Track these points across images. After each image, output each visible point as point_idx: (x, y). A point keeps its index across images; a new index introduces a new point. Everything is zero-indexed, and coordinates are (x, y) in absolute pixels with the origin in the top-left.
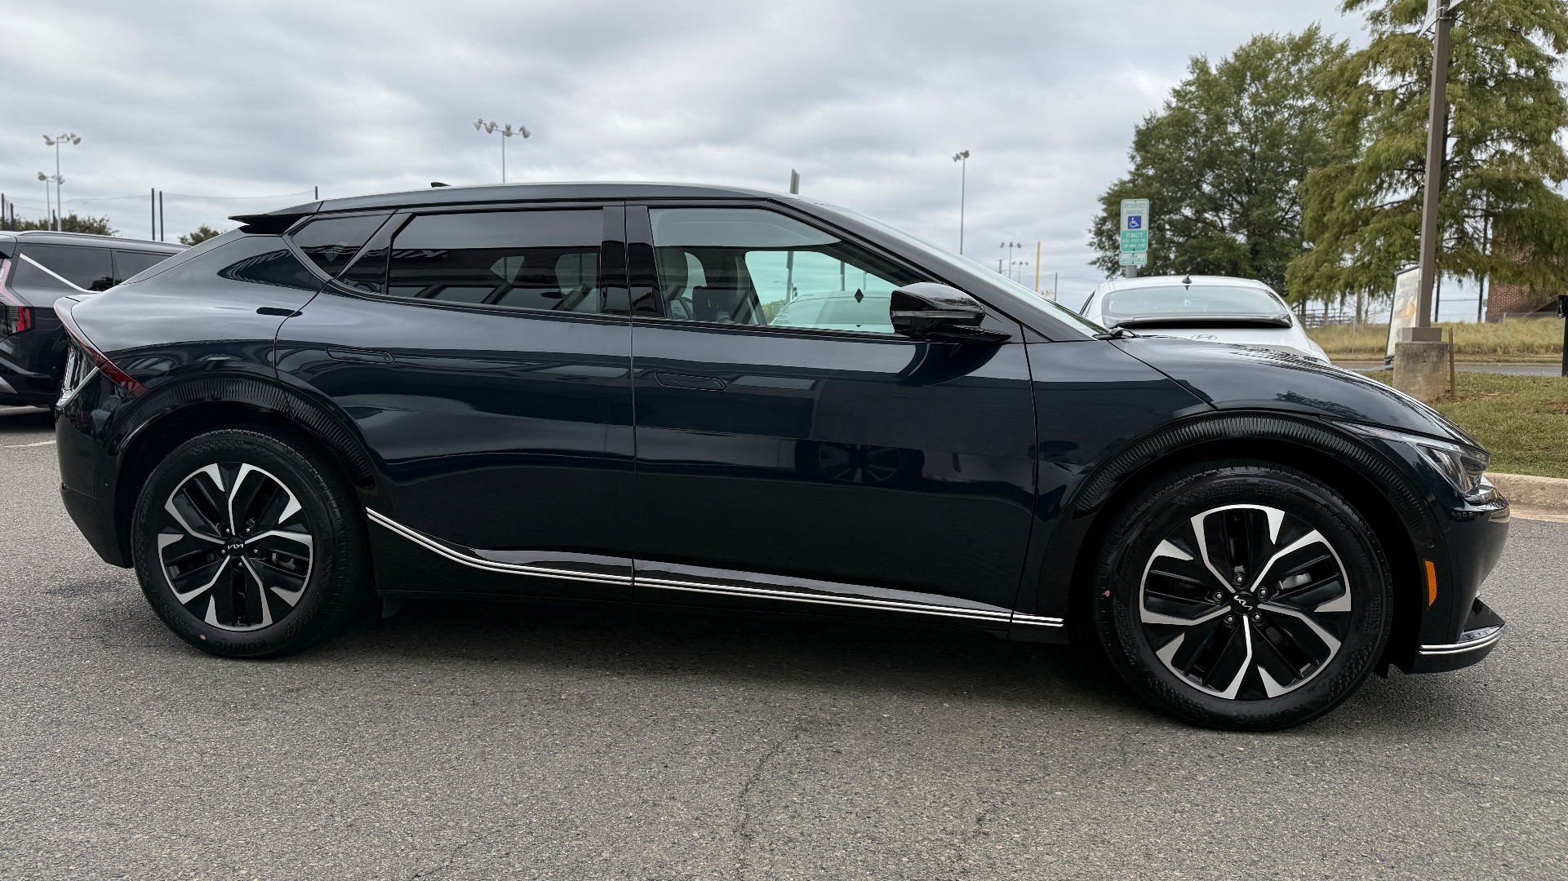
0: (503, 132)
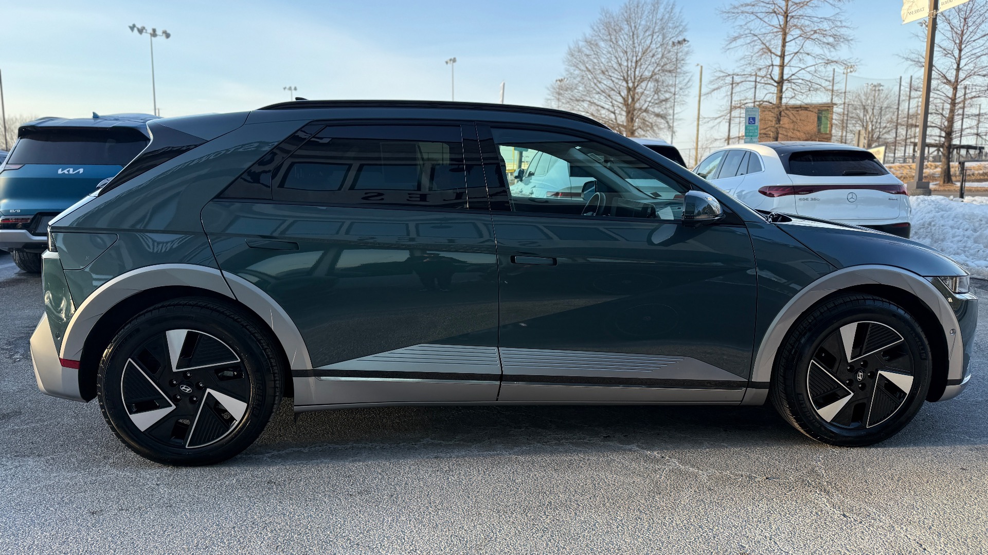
0: (151, 34)
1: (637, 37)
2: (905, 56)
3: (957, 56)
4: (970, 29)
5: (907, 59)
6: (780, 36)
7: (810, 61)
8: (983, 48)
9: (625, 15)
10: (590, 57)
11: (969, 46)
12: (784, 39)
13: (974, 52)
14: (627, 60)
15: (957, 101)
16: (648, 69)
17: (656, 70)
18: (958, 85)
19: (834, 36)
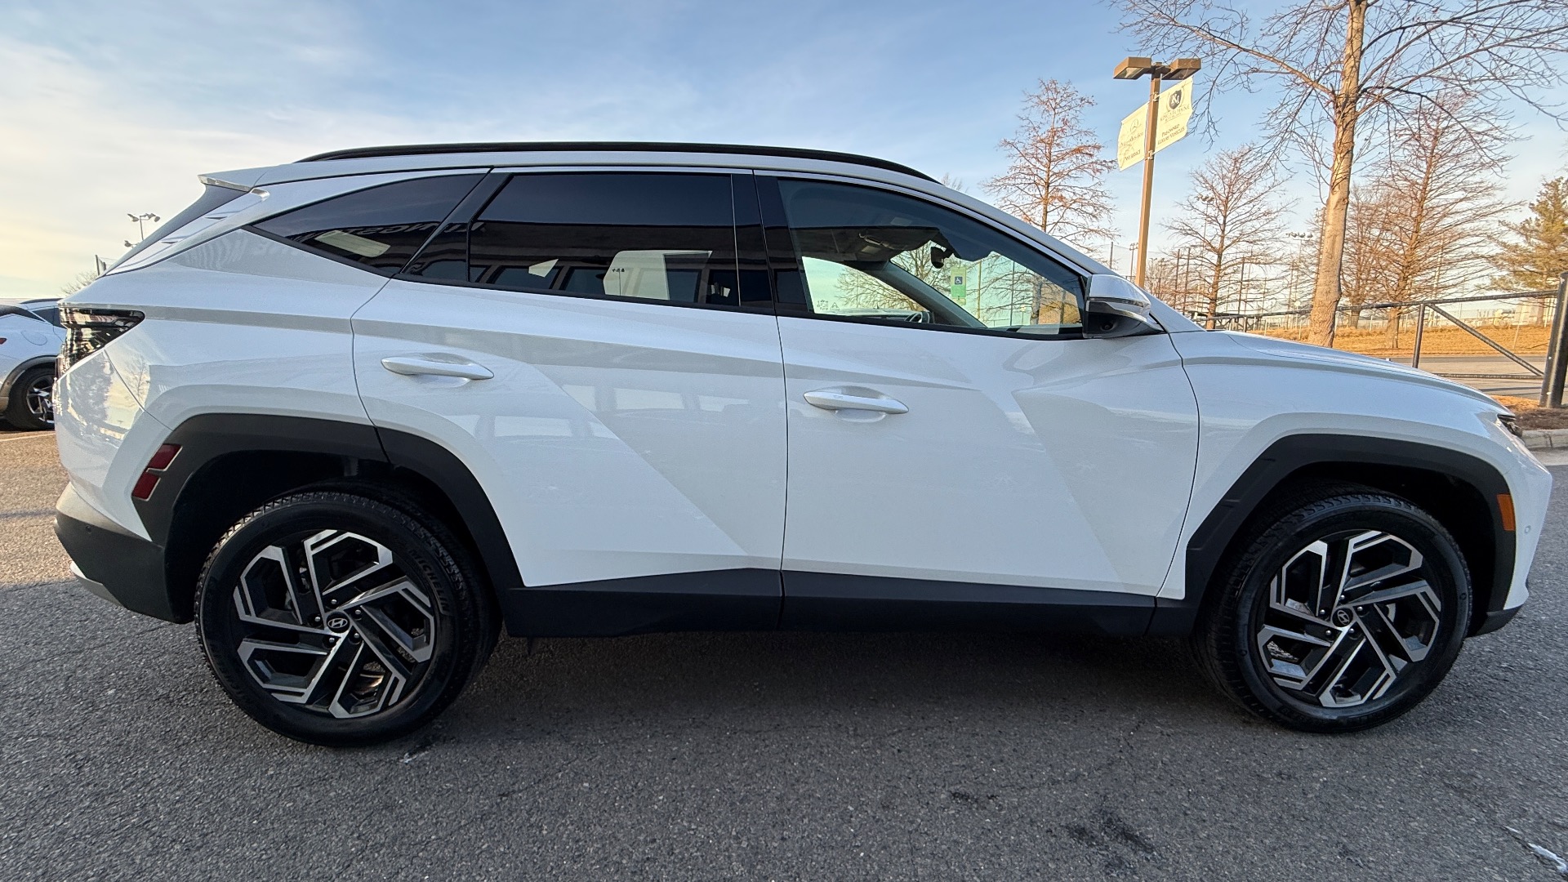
2: (1168, 225)
3: (1221, 222)
4: (1235, 196)
5: (1170, 228)
6: (1041, 207)
7: (1070, 229)
8: (1248, 214)
11: (1234, 213)
12: (1045, 208)
13: (1237, 219)
15: (1222, 267)
18: (1223, 251)
19: (1094, 205)
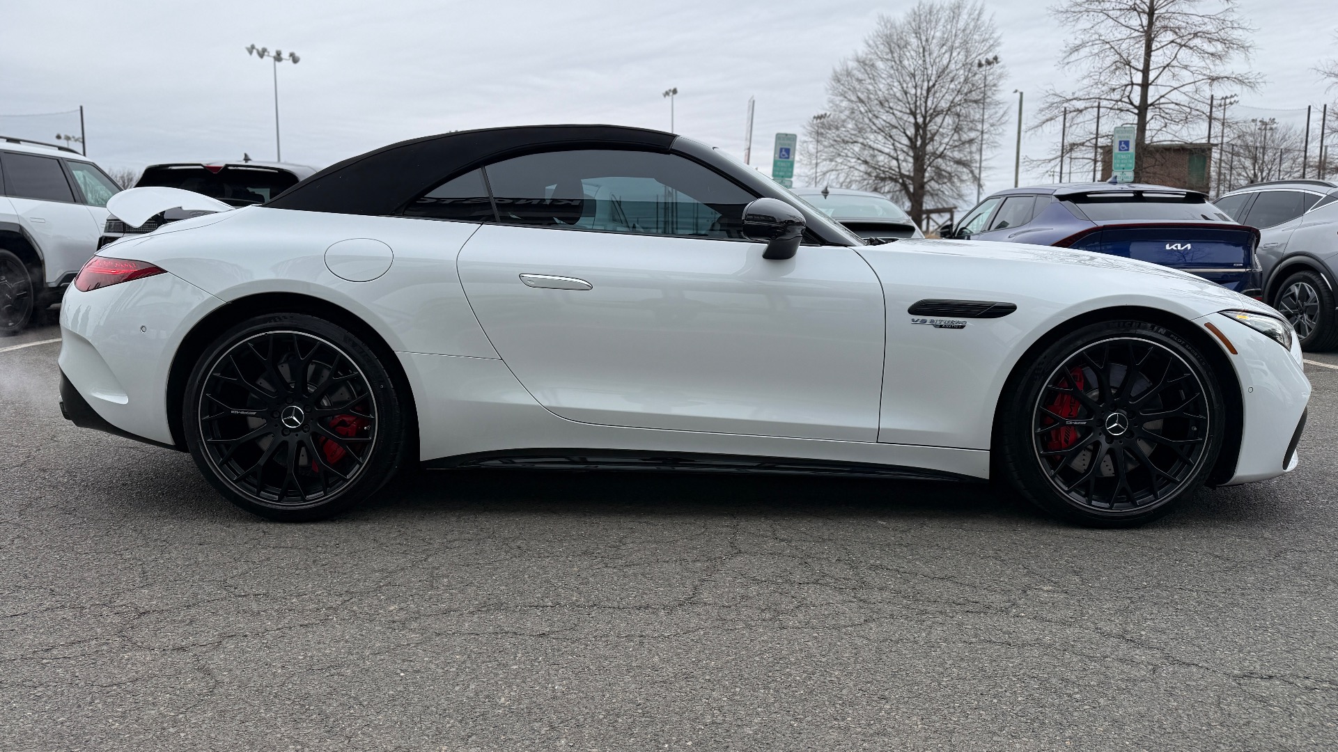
0: (274, 57)
1: (930, 54)
9: (913, 24)
10: (863, 82)
14: (916, 87)
16: (944, 98)
17: (957, 99)
